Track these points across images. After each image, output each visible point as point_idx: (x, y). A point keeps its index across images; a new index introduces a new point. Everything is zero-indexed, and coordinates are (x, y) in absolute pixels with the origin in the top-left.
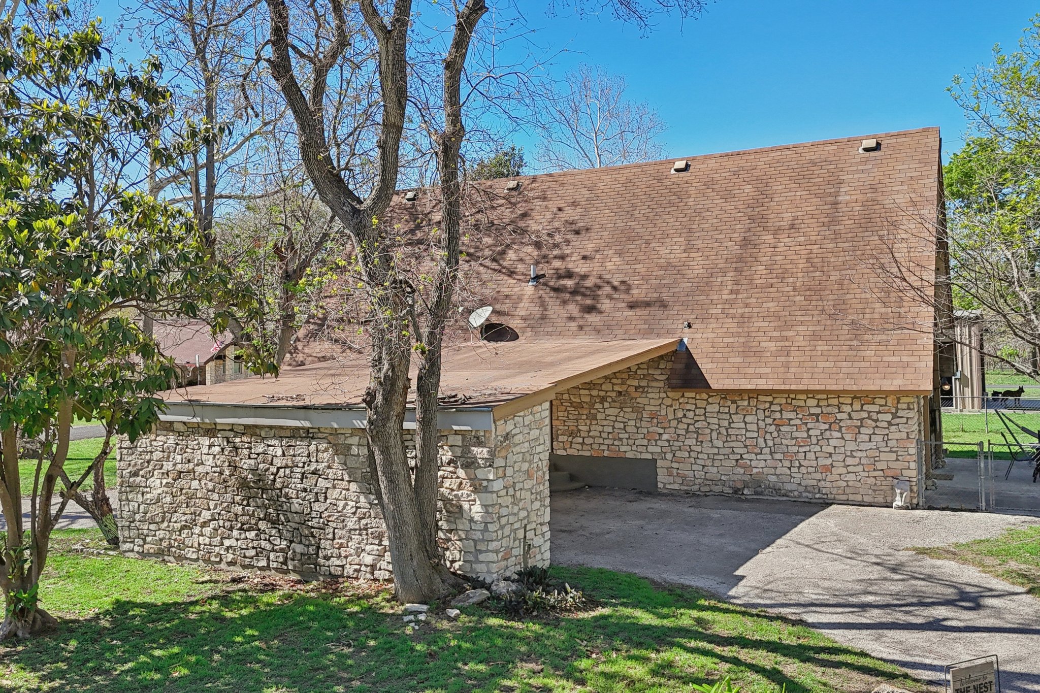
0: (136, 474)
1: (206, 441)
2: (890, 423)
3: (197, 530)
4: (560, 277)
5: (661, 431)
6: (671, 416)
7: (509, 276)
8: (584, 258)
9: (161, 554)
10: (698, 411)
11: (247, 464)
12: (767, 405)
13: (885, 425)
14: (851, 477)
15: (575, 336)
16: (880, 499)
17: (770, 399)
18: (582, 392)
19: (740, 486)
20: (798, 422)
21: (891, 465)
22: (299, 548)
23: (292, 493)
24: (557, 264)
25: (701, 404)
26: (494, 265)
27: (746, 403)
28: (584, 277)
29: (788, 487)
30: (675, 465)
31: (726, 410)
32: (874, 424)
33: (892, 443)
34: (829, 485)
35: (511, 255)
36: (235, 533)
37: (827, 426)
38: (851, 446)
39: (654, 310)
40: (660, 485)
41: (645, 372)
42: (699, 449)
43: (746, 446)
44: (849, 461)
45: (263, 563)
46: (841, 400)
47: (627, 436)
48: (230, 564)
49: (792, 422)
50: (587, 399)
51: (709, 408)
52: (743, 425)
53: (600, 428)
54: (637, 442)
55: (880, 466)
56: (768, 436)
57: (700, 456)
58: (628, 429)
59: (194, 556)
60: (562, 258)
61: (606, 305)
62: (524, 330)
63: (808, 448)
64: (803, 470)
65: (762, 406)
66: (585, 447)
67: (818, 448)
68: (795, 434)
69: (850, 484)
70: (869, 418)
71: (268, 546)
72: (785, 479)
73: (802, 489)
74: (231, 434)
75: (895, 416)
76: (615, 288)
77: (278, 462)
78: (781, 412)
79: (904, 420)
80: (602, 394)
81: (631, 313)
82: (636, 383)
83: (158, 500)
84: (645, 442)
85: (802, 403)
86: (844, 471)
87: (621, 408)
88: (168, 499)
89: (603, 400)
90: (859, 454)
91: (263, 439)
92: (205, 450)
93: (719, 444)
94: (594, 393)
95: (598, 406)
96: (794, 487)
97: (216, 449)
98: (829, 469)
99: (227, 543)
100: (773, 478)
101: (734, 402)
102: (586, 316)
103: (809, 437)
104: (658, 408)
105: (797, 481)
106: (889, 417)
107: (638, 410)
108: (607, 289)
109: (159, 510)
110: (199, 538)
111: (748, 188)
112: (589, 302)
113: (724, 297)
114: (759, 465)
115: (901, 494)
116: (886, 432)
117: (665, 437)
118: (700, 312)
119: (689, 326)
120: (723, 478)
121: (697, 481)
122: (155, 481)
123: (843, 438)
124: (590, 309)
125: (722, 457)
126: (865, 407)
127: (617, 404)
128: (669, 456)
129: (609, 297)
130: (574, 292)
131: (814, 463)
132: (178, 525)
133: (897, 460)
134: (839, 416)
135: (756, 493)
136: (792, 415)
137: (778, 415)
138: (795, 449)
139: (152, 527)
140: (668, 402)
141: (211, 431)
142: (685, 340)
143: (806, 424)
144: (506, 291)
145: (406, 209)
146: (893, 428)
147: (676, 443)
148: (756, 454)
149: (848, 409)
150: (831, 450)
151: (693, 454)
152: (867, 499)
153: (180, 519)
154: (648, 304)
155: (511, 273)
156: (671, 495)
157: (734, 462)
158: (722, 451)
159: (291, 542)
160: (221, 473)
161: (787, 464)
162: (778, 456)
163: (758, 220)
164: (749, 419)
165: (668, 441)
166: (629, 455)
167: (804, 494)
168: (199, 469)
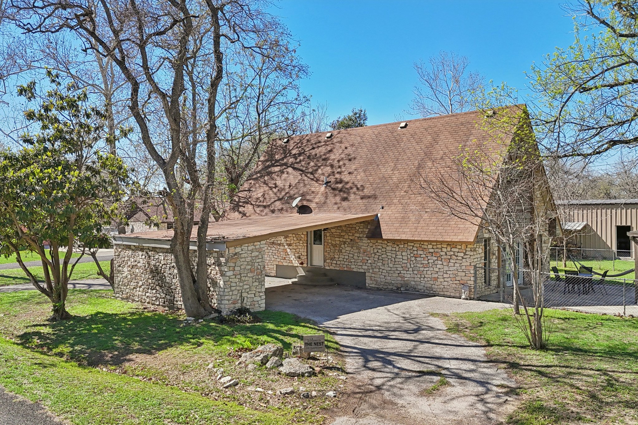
0: (119, 266)
1: (140, 253)
2: (463, 258)
3: (138, 289)
4: (337, 183)
5: (368, 259)
6: (372, 252)
7: (316, 182)
8: (350, 173)
9: (127, 299)
10: (383, 250)
11: (153, 263)
12: (411, 247)
13: (461, 258)
14: (446, 283)
15: (335, 212)
16: (458, 295)
17: (412, 244)
18: (336, 239)
19: (399, 286)
20: (424, 256)
21: (463, 278)
22: (168, 297)
23: (166, 274)
24: (337, 176)
25: (384, 246)
26: (312, 177)
27: (402, 246)
28: (347, 183)
29: (419, 287)
30: (373, 275)
31: (394, 249)
32: (456, 258)
33: (463, 267)
34: (436, 287)
35: (320, 171)
36: (149, 290)
37: (436, 258)
38: (446, 268)
39: (371, 200)
40: (367, 285)
41: (362, 230)
42: (383, 268)
43: (402, 267)
44: (445, 276)
45: (158, 303)
46: (443, 246)
47: (354, 260)
48: (148, 303)
49: (422, 256)
50: (338, 243)
51: (388, 248)
52: (401, 257)
53: (343, 257)
54: (358, 264)
55: (458, 278)
56: (411, 263)
57: (384, 271)
58: (355, 257)
59: (137, 300)
60: (339, 173)
61: (352, 197)
62: (315, 208)
63: (428, 269)
64: (426, 279)
65: (409, 248)
66: (337, 266)
67: (432, 269)
68: (423, 262)
69: (445, 287)
70: (454, 255)
71: (159, 296)
72: (418, 283)
73: (425, 289)
74: (148, 251)
75: (465, 254)
76: (358, 189)
77: (162, 262)
78: (417, 251)
79: (469, 256)
80: (344, 240)
81: (361, 201)
82: (358, 235)
83: (126, 277)
84: (361, 264)
85: (426, 247)
86: (442, 280)
87: (352, 247)
88: (129, 277)
89: (345, 243)
90: (449, 272)
91: (158, 253)
92: (140, 257)
93: (391, 265)
94: (341, 239)
95: (343, 246)
96: (422, 287)
97: (144, 257)
98: (436, 279)
99: (147, 294)
100: (413, 283)
101: (398, 245)
102: (342, 202)
103: (429, 263)
104: (366, 248)
105: (423, 284)
106: (462, 255)
107: (359, 248)
108: (355, 189)
109: (127, 281)
110: (138, 292)
111: (429, 137)
112: (345, 195)
113: (402, 194)
114: (408, 276)
115: (464, 292)
116: (461, 262)
117: (369, 261)
118: (389, 201)
119: (383, 208)
120: (393, 282)
121: (382, 283)
122: (125, 269)
123: (442, 264)
124: (345, 199)
125: (392, 272)
126: (452, 250)
127: (350, 245)
128: (371, 271)
129: (355, 193)
130: (341, 191)
131: (430, 276)
132: (132, 287)
133: (465, 276)
134: (442, 253)
135: (406, 290)
136: (421, 252)
137: (415, 252)
138: (422, 269)
139: (125, 288)
140: (371, 244)
141: (142, 250)
142: (379, 215)
143: (427, 257)
144: (313, 189)
145: (282, 148)
146: (464, 260)
147: (374, 265)
148: (407, 271)
149: (445, 250)
150: (437, 270)
151: (381, 270)
152: (452, 294)
153: (133, 284)
154: (369, 197)
155: (317, 181)
156: (371, 289)
157: (397, 275)
158: (393, 269)
159: (166, 295)
160: (145, 266)
161: (419, 276)
162: (416, 272)
163: (428, 155)
164: (404, 254)
165: (371, 263)
166: (355, 270)
167: (426, 291)
168: (139, 265)
